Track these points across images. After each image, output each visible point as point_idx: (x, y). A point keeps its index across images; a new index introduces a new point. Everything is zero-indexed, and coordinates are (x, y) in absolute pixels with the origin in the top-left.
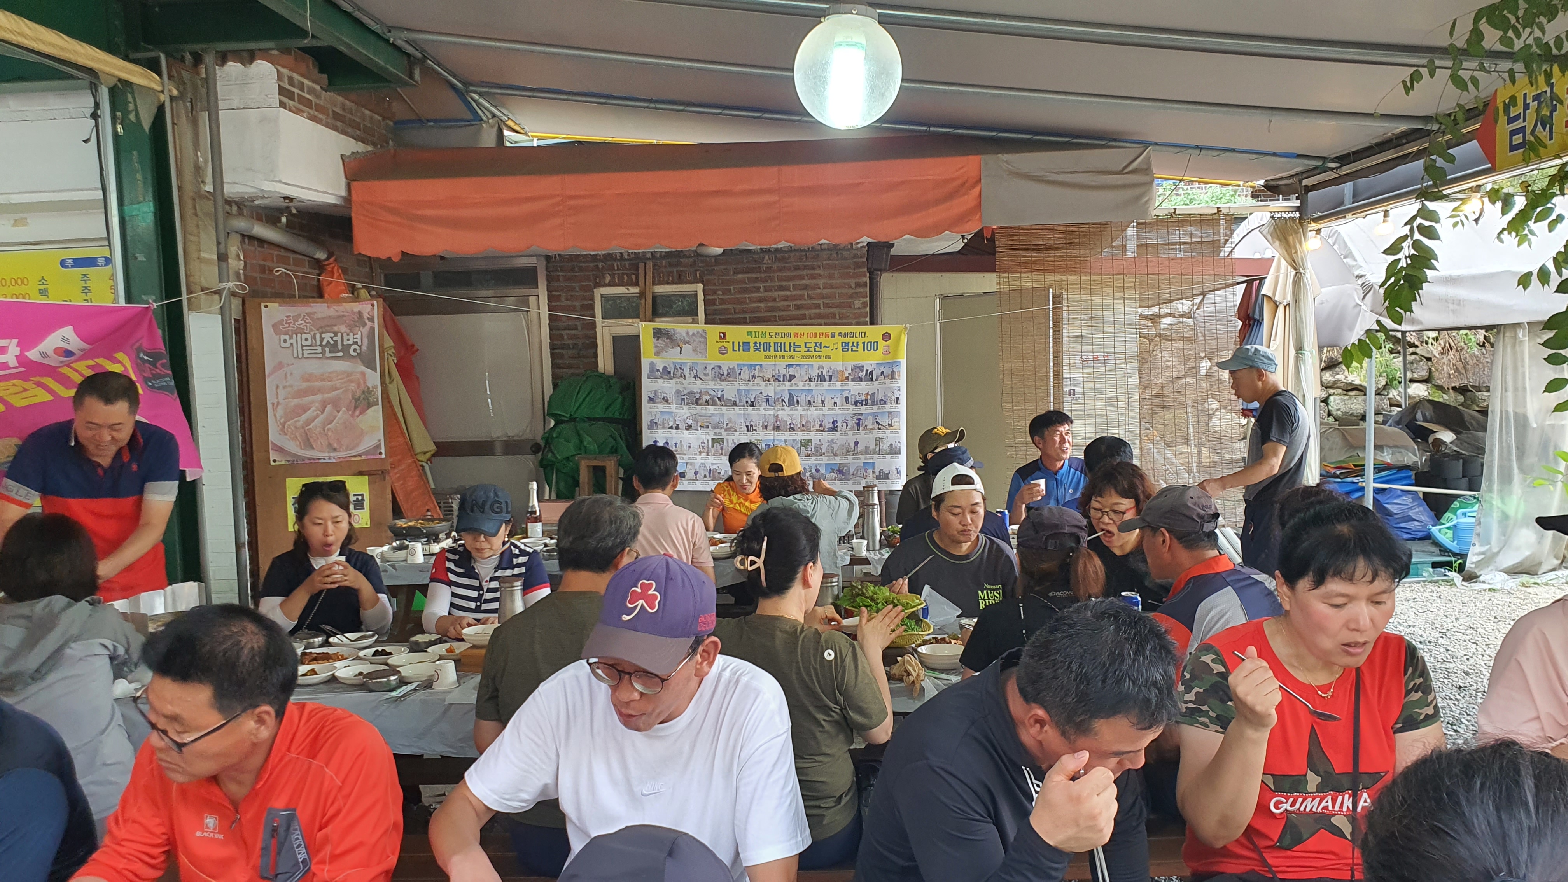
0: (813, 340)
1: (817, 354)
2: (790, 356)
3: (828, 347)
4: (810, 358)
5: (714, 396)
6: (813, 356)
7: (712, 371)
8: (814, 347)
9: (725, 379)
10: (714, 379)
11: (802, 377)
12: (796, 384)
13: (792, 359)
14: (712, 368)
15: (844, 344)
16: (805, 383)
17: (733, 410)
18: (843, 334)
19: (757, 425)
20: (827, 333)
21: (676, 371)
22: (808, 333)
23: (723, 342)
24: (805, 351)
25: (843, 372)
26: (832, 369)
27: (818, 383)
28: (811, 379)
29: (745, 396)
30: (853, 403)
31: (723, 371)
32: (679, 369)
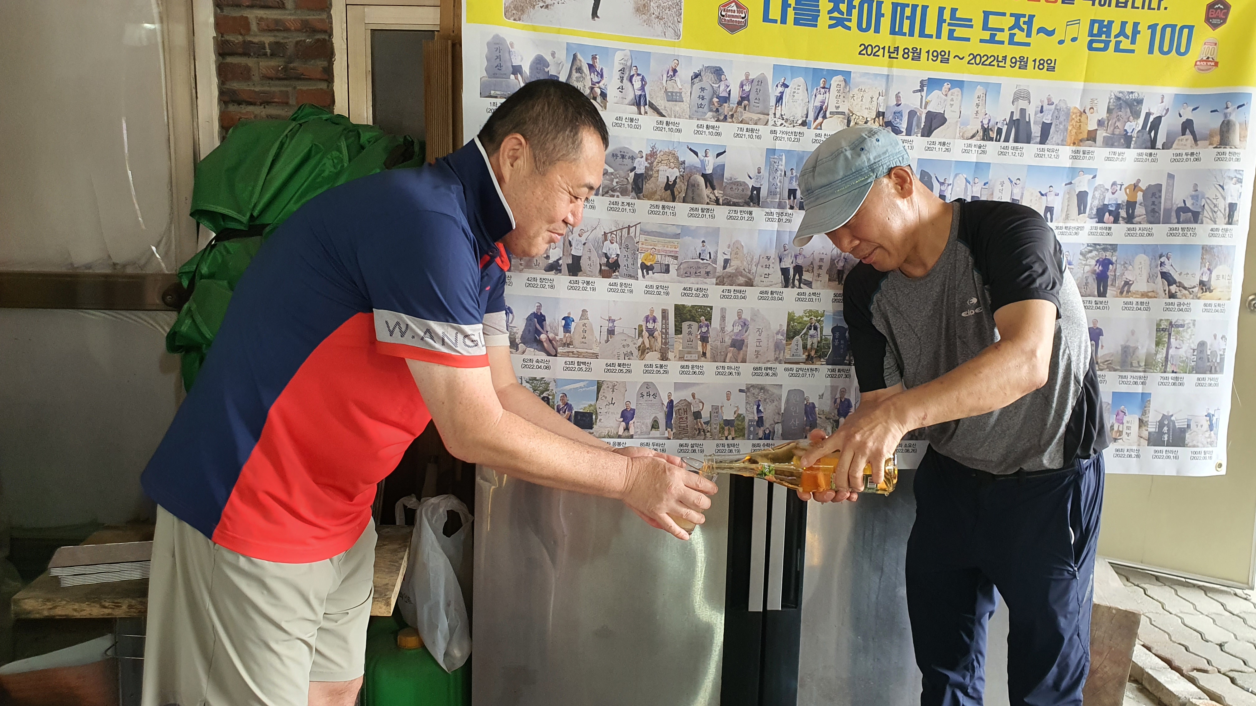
0: (1009, 5)
1: (1018, 52)
2: (935, 54)
3: (1050, 33)
4: (995, 63)
5: (693, 170)
6: (1005, 58)
7: (693, 84)
8: (1010, 29)
9: (732, 116)
10: (696, 113)
11: (965, 124)
12: (944, 144)
13: (941, 62)
14: (692, 74)
15: (1096, 25)
16: (970, 142)
17: (746, 216)
19: (816, 268)
21: (575, 75)
24: (981, 41)
25: (1084, 116)
26: (1052, 104)
27: (1006, 144)
28: (991, 132)
29: (789, 174)
30: (1094, 212)
31: (728, 87)
32: (586, 69)
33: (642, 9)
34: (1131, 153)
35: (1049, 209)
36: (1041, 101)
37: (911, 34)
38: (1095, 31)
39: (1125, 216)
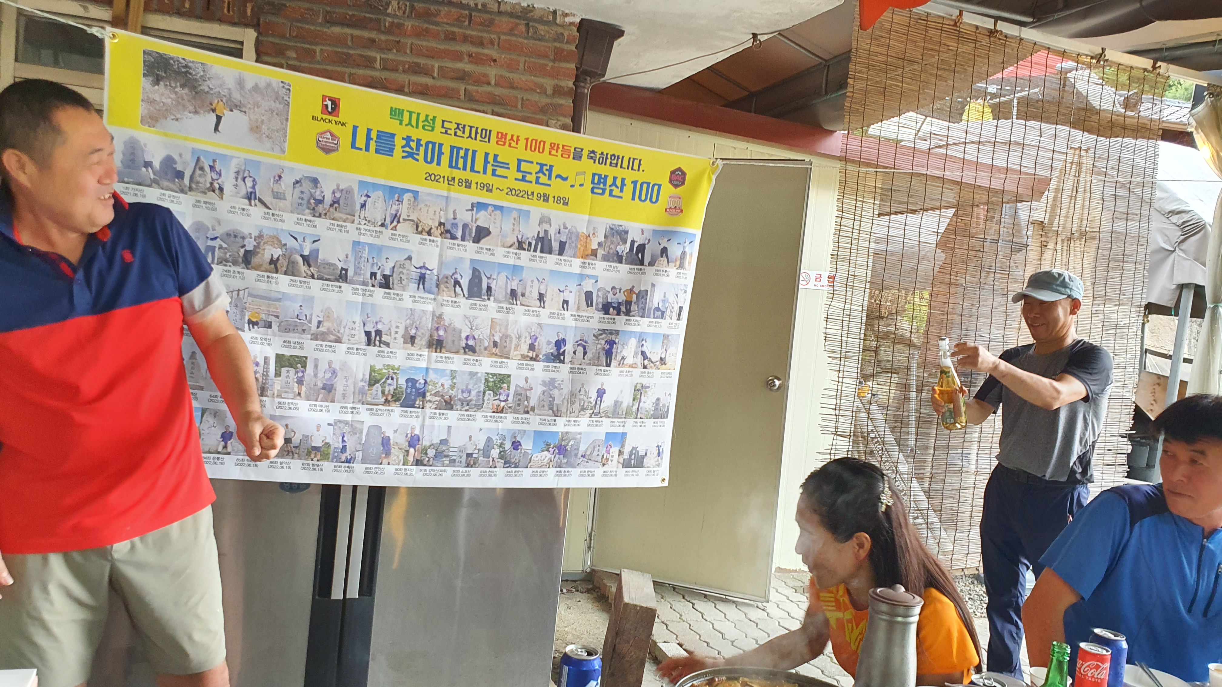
0: (537, 157)
1: (542, 190)
2: (482, 185)
3: (565, 179)
4: (526, 196)
5: (293, 251)
7: (294, 187)
8: (536, 173)
9: (326, 214)
10: (296, 209)
11: (504, 237)
12: (490, 249)
13: (487, 191)
14: (294, 181)
15: (596, 177)
17: (337, 289)
18: (598, 156)
19: (393, 332)
20: (565, 148)
21: (198, 172)
22: (527, 139)
23: (330, 121)
24: (516, 179)
25: (588, 238)
26: (567, 228)
27: (535, 254)
28: (523, 244)
29: (371, 260)
30: (600, 306)
31: (322, 192)
32: (207, 169)
33: (255, 129)
35: (566, 302)
36: (559, 226)
37: (465, 169)
38: (596, 181)
39: (625, 310)
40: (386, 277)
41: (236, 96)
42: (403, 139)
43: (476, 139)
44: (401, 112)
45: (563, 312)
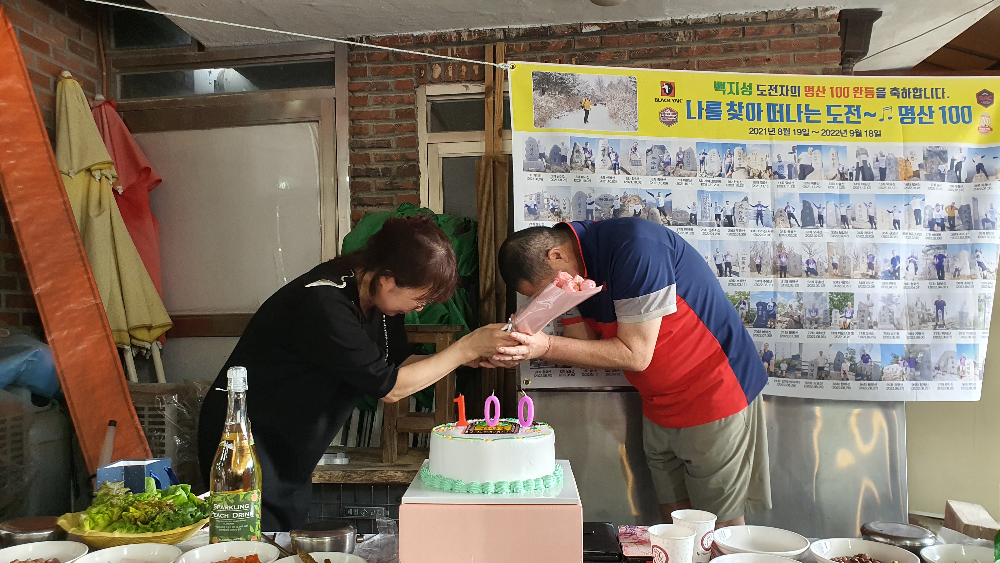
0: (843, 101)
1: (854, 127)
2: (799, 131)
3: (874, 115)
4: (839, 134)
5: (651, 204)
6: (846, 131)
7: (647, 155)
8: (846, 114)
9: (673, 172)
10: (651, 171)
11: (827, 170)
12: (815, 183)
13: (804, 135)
14: (646, 150)
15: (903, 110)
16: (832, 181)
17: (689, 232)
18: (901, 92)
19: (740, 263)
20: (868, 89)
21: (576, 154)
22: (832, 88)
23: (669, 100)
24: (828, 122)
25: (908, 162)
26: (884, 156)
27: (857, 182)
28: (845, 175)
29: (714, 205)
30: (927, 223)
31: (669, 156)
32: (582, 151)
33: (613, 116)
34: (946, 185)
35: (896, 222)
36: (876, 155)
37: (782, 120)
38: (904, 113)
39: (949, 226)
40: (729, 217)
41: (598, 93)
42: (727, 104)
43: (787, 95)
44: (723, 84)
45: (895, 231)
